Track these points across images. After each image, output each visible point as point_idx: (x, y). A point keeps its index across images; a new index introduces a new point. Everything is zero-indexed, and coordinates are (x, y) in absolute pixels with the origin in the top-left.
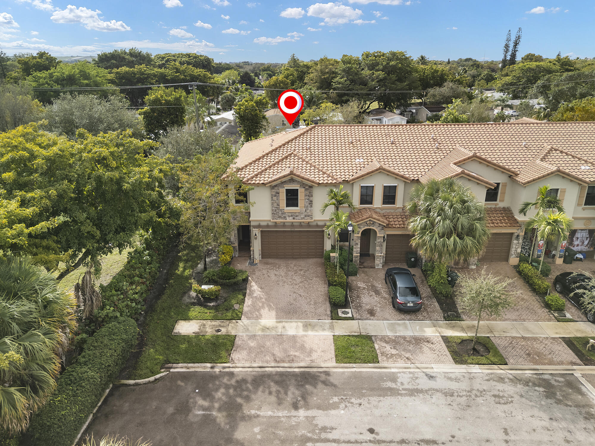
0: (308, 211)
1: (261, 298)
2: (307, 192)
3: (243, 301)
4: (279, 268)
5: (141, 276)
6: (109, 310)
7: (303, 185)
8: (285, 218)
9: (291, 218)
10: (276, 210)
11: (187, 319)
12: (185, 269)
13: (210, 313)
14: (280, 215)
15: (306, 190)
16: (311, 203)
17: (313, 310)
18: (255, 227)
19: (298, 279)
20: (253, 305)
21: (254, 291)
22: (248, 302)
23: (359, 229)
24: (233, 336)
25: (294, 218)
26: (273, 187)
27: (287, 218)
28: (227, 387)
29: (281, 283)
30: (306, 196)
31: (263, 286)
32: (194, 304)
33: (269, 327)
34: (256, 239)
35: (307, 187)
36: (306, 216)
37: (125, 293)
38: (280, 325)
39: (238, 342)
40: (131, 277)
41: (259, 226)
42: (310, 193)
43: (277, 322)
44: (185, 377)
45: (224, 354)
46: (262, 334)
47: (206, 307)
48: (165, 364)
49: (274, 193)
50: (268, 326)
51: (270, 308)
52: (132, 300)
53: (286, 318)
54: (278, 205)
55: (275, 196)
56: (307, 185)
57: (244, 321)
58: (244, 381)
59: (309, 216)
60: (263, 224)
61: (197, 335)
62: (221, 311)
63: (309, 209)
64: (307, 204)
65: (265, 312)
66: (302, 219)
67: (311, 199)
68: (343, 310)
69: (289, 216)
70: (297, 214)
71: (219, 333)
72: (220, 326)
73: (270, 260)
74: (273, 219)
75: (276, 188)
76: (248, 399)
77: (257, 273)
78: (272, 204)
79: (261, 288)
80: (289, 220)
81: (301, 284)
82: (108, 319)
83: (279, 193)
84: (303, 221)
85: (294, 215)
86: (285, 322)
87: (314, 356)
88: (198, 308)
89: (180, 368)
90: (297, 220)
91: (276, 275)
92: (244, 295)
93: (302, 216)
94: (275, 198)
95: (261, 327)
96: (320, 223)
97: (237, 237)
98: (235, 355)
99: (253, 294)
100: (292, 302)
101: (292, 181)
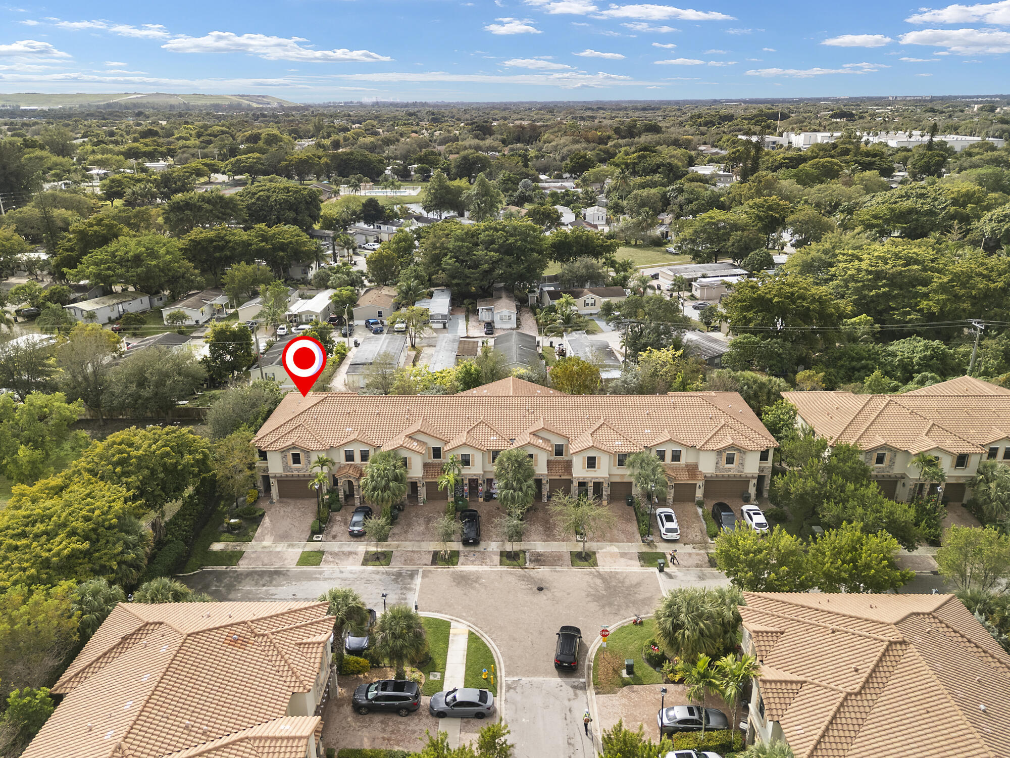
0: (307, 467)
1: (269, 528)
3: (256, 530)
4: (288, 506)
5: (190, 515)
6: (169, 536)
7: (302, 451)
8: (292, 471)
9: (296, 471)
10: (286, 467)
11: (218, 541)
12: (224, 506)
13: (233, 537)
14: (289, 469)
15: (305, 454)
16: (308, 462)
17: (298, 535)
18: (273, 477)
20: (262, 532)
21: (266, 523)
22: (259, 530)
24: (244, 551)
25: (298, 472)
26: (282, 452)
27: (294, 471)
28: (231, 577)
29: (286, 517)
30: (305, 457)
31: (273, 519)
32: (225, 532)
34: (274, 485)
35: (305, 452)
36: (306, 470)
37: (179, 526)
38: (273, 545)
39: (245, 555)
40: (184, 515)
41: (275, 477)
42: (307, 455)
43: (273, 543)
44: (210, 573)
45: (235, 561)
46: (262, 550)
47: (231, 533)
48: (201, 566)
49: (284, 456)
50: (266, 546)
51: (272, 534)
52: (184, 531)
53: (279, 541)
54: (287, 463)
57: (253, 542)
58: (241, 574)
59: (308, 470)
60: (277, 475)
61: (222, 551)
62: (240, 536)
63: (308, 465)
64: (306, 463)
65: (267, 537)
66: (304, 472)
67: (308, 459)
68: (317, 535)
70: (301, 469)
71: (235, 550)
72: (237, 545)
73: (285, 500)
74: (284, 472)
75: (285, 452)
76: (240, 582)
77: (273, 510)
78: (283, 462)
79: (271, 521)
80: (295, 473)
81: (298, 518)
82: (169, 541)
83: (287, 456)
86: (277, 543)
87: (286, 562)
88: (226, 535)
89: (209, 569)
90: (301, 473)
91: (284, 511)
92: (258, 526)
93: (304, 470)
94: (285, 459)
95: (262, 546)
97: (261, 484)
98: (240, 562)
99: (264, 525)
100: (287, 530)
101: (295, 448)
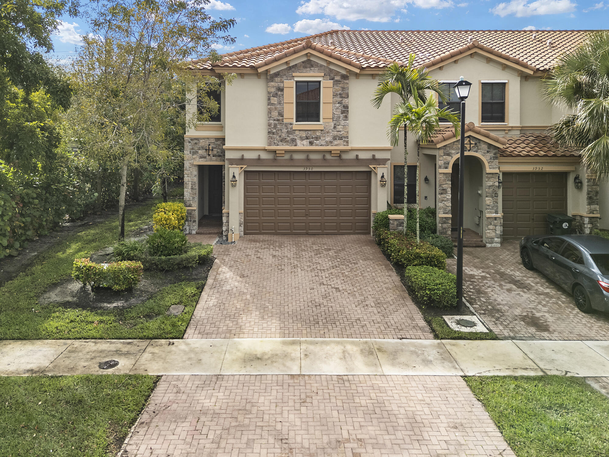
0: (339, 128)
1: (242, 293)
2: (338, 88)
3: (195, 298)
4: (280, 247)
7: (330, 74)
8: (294, 141)
9: (306, 142)
10: (275, 126)
13: (101, 322)
14: (284, 135)
15: (336, 83)
16: (345, 110)
17: (378, 318)
18: (233, 162)
19: (325, 263)
20: (221, 307)
21: (226, 280)
22: (208, 300)
23: (449, 158)
24: (151, 377)
25: (311, 143)
26: (271, 78)
27: (298, 142)
29: (287, 269)
30: (335, 95)
31: (246, 273)
33: (264, 354)
34: (234, 186)
35: (337, 78)
36: (335, 138)
38: (296, 351)
41: (241, 161)
42: (343, 89)
43: (284, 343)
46: (243, 372)
49: (273, 90)
50: (259, 353)
53: (309, 334)
54: (281, 114)
55: (275, 95)
56: (337, 73)
57: (192, 341)
59: (341, 138)
60: (249, 155)
61: (35, 377)
62: (132, 318)
63: (342, 122)
64: (338, 113)
66: (327, 144)
67: (345, 101)
68: (458, 317)
69: (302, 139)
70: (318, 134)
71: (110, 371)
72: (118, 352)
74: (270, 145)
75: (277, 79)
77: (235, 254)
78: (270, 112)
79: (242, 276)
80: (303, 145)
81: (333, 271)
83: (282, 90)
84: (329, 148)
85: (311, 137)
86: (306, 342)
90: (318, 147)
91: (274, 256)
92: (201, 288)
93: (328, 139)
94: (274, 100)
95: (239, 354)
96: (363, 156)
97: (197, 191)
99: (221, 286)
100: (318, 300)
101: (308, 64)
